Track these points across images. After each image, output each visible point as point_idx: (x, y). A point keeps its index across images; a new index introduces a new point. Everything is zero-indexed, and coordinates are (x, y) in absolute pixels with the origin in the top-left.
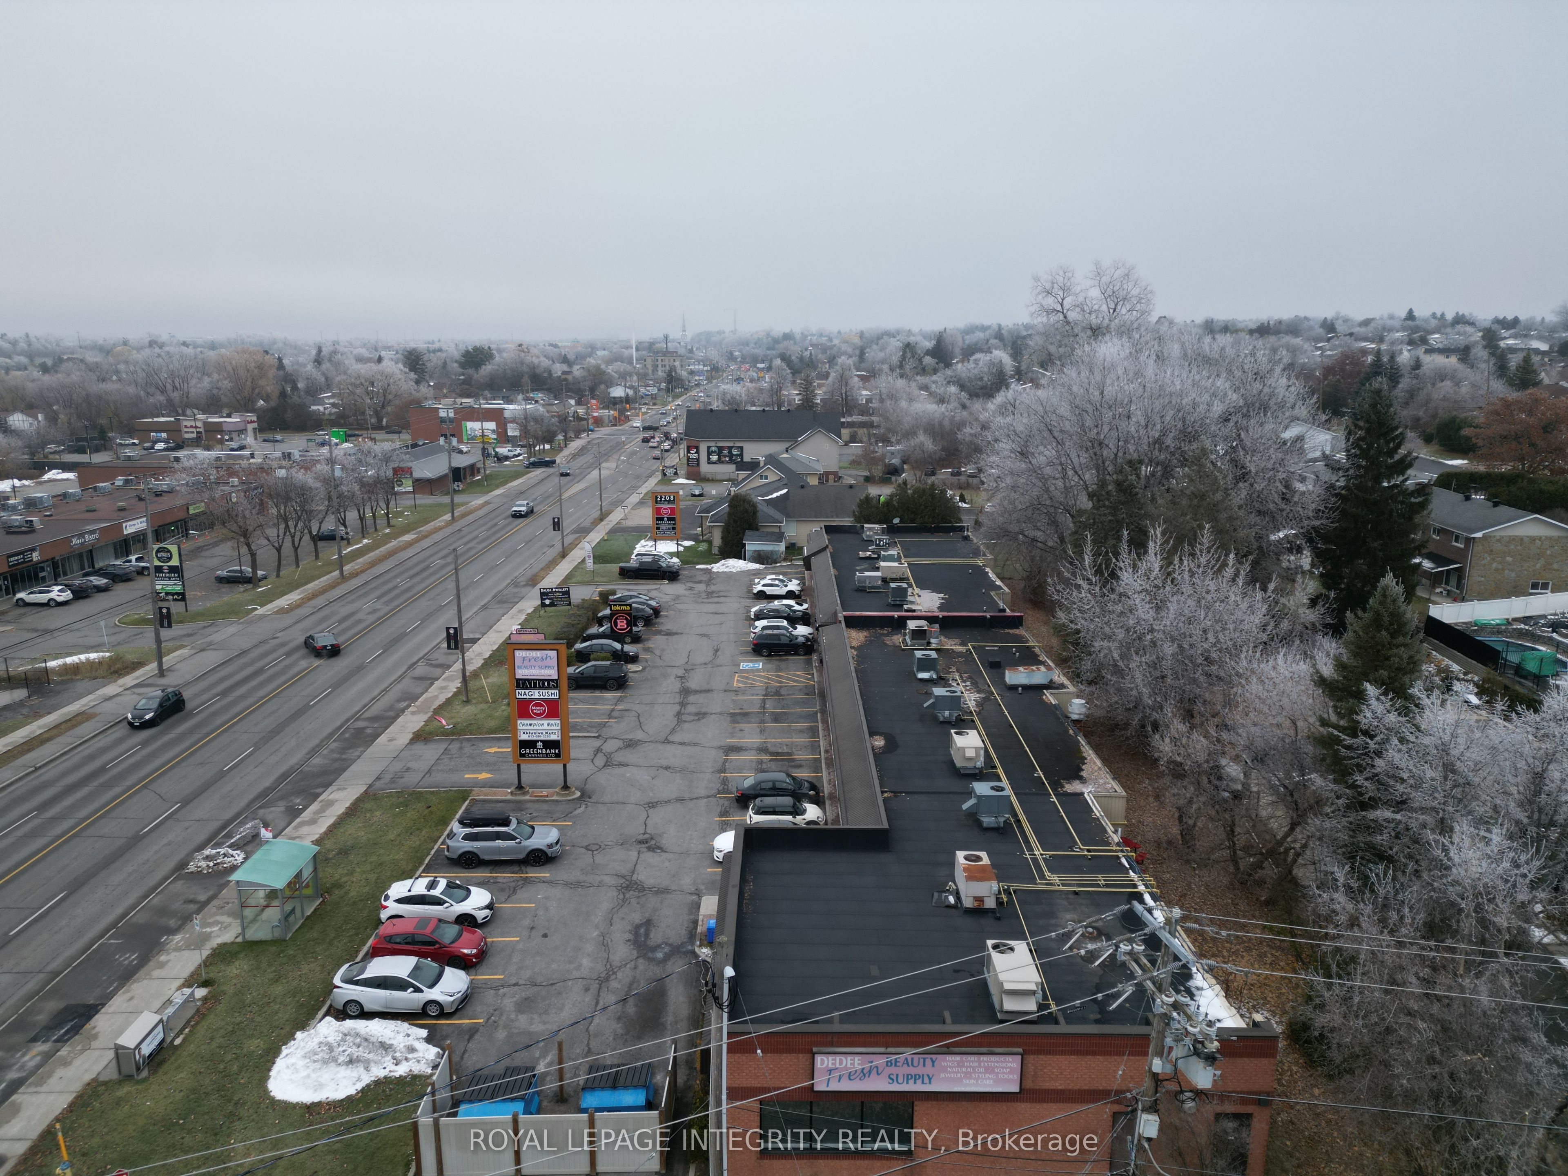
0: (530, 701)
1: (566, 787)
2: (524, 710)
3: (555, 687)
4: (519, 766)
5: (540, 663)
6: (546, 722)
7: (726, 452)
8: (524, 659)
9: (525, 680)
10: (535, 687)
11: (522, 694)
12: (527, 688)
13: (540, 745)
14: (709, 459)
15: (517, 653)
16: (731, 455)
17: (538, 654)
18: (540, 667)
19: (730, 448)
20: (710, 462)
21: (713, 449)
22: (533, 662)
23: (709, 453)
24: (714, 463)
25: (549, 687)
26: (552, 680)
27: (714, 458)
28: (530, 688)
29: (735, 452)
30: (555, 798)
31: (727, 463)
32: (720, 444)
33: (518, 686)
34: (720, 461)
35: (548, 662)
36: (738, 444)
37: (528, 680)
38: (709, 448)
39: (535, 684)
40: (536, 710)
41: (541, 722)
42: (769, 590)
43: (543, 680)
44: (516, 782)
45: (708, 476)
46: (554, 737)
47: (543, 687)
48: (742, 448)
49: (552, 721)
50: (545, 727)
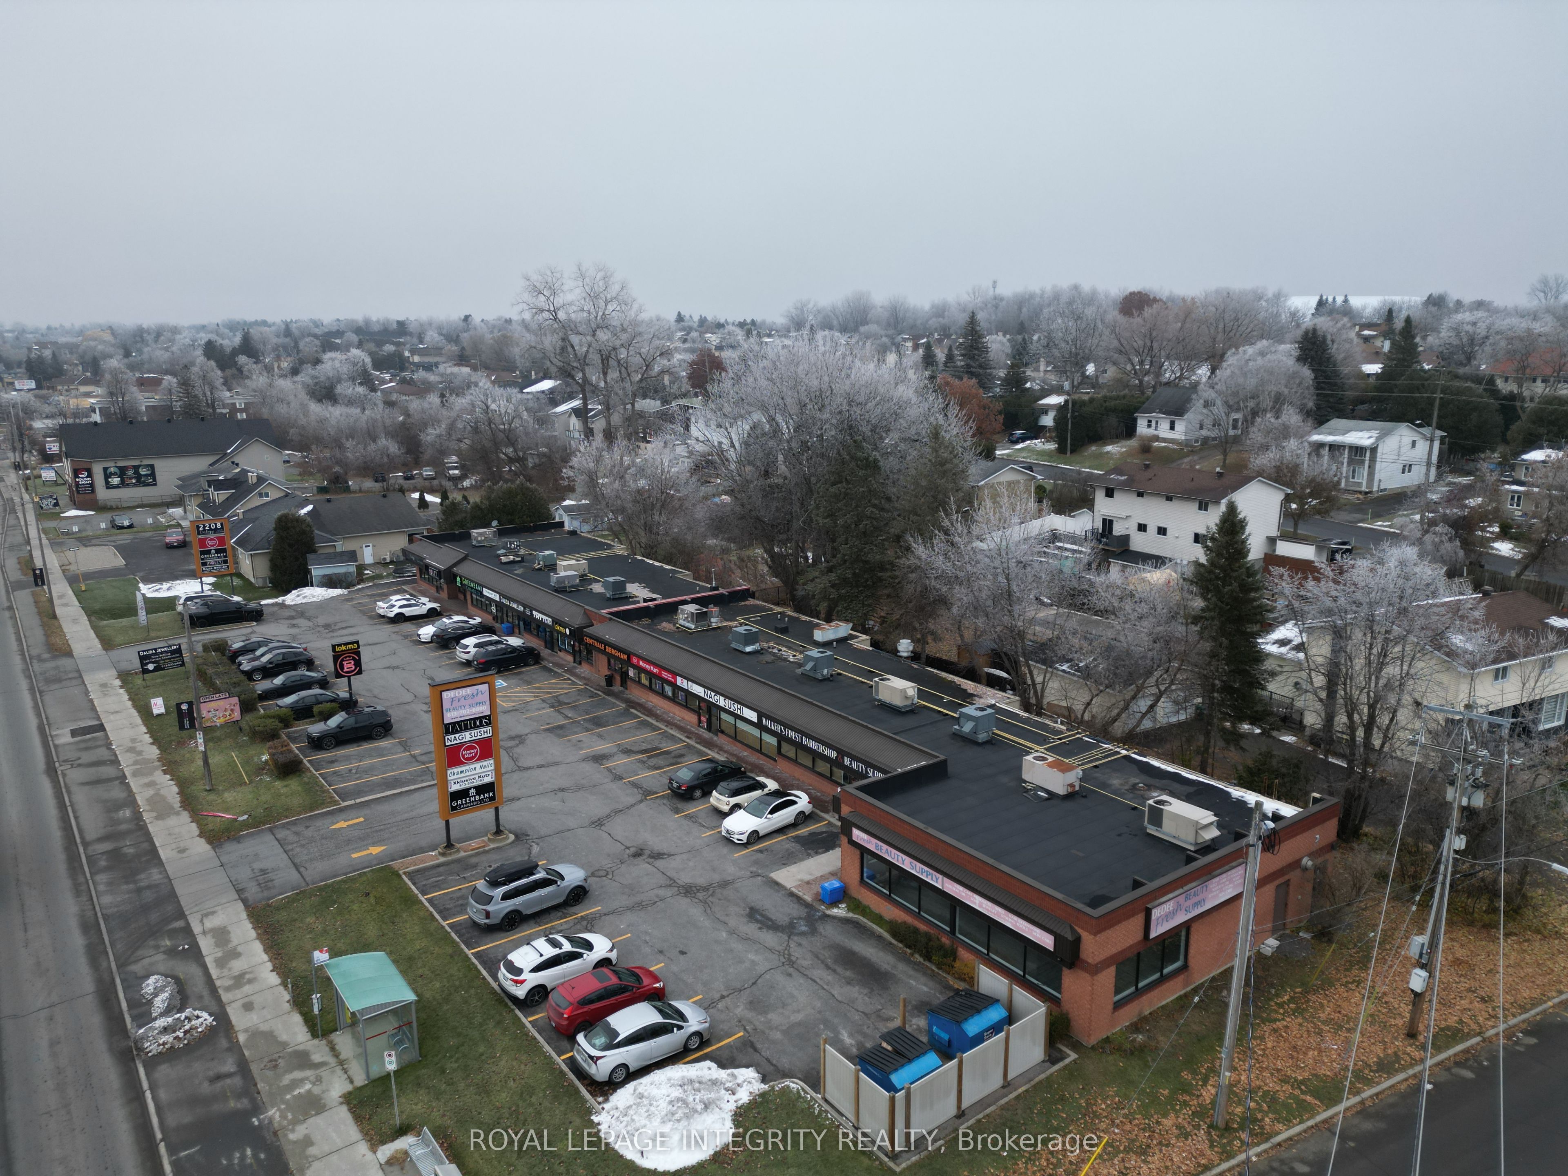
0: (458, 747)
1: (498, 832)
2: (454, 757)
3: (488, 724)
4: (447, 822)
5: (470, 701)
6: (477, 765)
7: (131, 472)
8: (452, 700)
9: (454, 723)
10: (466, 729)
11: (452, 740)
12: (457, 732)
13: (473, 791)
14: (107, 482)
15: (445, 694)
16: (138, 477)
17: (469, 691)
18: (471, 706)
19: (136, 468)
20: (108, 486)
21: (112, 470)
22: (463, 702)
23: (107, 476)
24: (117, 487)
25: (481, 725)
26: (484, 717)
27: (116, 481)
28: (461, 731)
29: (143, 472)
30: (492, 846)
31: (134, 485)
32: (121, 464)
33: (447, 732)
34: (123, 484)
35: (480, 698)
36: (146, 462)
37: (458, 722)
38: (105, 469)
39: (466, 725)
40: (467, 754)
41: (473, 766)
42: (407, 612)
43: (474, 719)
44: (445, 839)
45: (109, 504)
46: (488, 780)
47: (475, 727)
48: (152, 467)
49: (485, 763)
50: (478, 770)
